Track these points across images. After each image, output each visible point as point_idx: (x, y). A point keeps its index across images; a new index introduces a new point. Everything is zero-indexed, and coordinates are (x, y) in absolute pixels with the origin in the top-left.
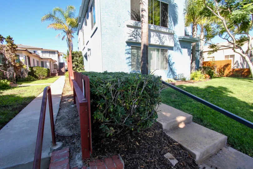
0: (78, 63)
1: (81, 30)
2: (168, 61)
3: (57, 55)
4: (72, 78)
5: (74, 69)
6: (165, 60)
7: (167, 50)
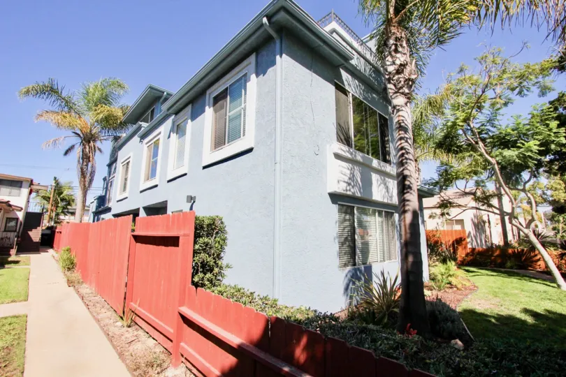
7: (393, 213)
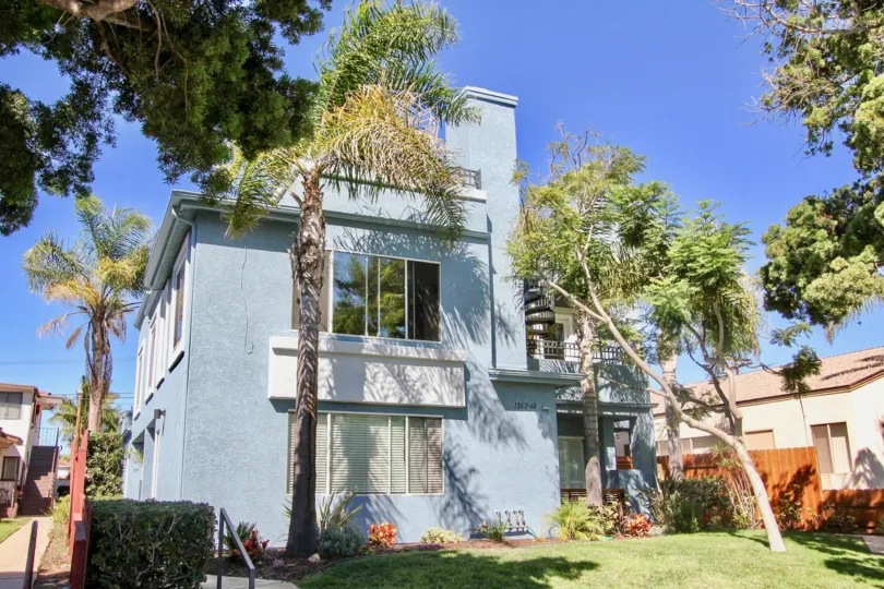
0: (103, 469)
1: (150, 318)
2: (447, 462)
3: (27, 409)
4: (78, 517)
5: (88, 489)
6: (430, 456)
7: (441, 419)
